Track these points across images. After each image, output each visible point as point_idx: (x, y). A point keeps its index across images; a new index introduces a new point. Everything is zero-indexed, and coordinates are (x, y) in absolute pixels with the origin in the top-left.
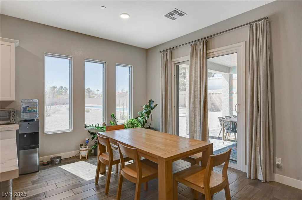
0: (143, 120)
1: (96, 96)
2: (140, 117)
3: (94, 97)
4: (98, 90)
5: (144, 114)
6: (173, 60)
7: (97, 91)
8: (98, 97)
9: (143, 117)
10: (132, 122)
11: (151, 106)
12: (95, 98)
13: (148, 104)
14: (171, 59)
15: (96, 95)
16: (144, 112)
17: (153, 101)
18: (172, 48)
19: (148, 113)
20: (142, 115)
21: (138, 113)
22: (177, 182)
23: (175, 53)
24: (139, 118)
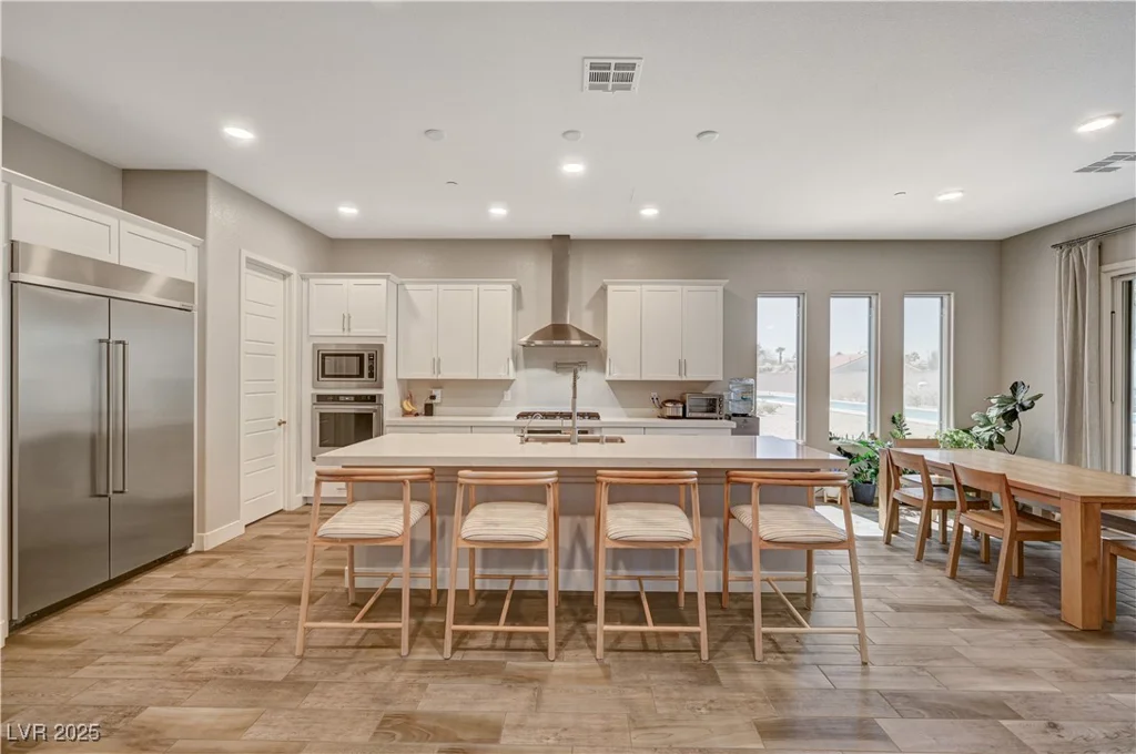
0: (991, 436)
1: (777, 367)
2: (981, 427)
3: (770, 370)
4: (780, 350)
5: (995, 419)
6: (1105, 268)
7: (777, 351)
8: (782, 369)
9: (989, 428)
10: (955, 437)
11: (1019, 398)
12: (774, 371)
13: (1009, 394)
14: (1100, 265)
15: (773, 362)
16: (993, 413)
17: (1026, 384)
18: (1104, 234)
19: (1010, 417)
20: (988, 422)
21: (973, 416)
22: (1115, 556)
23: (1115, 246)
24: (976, 430)
